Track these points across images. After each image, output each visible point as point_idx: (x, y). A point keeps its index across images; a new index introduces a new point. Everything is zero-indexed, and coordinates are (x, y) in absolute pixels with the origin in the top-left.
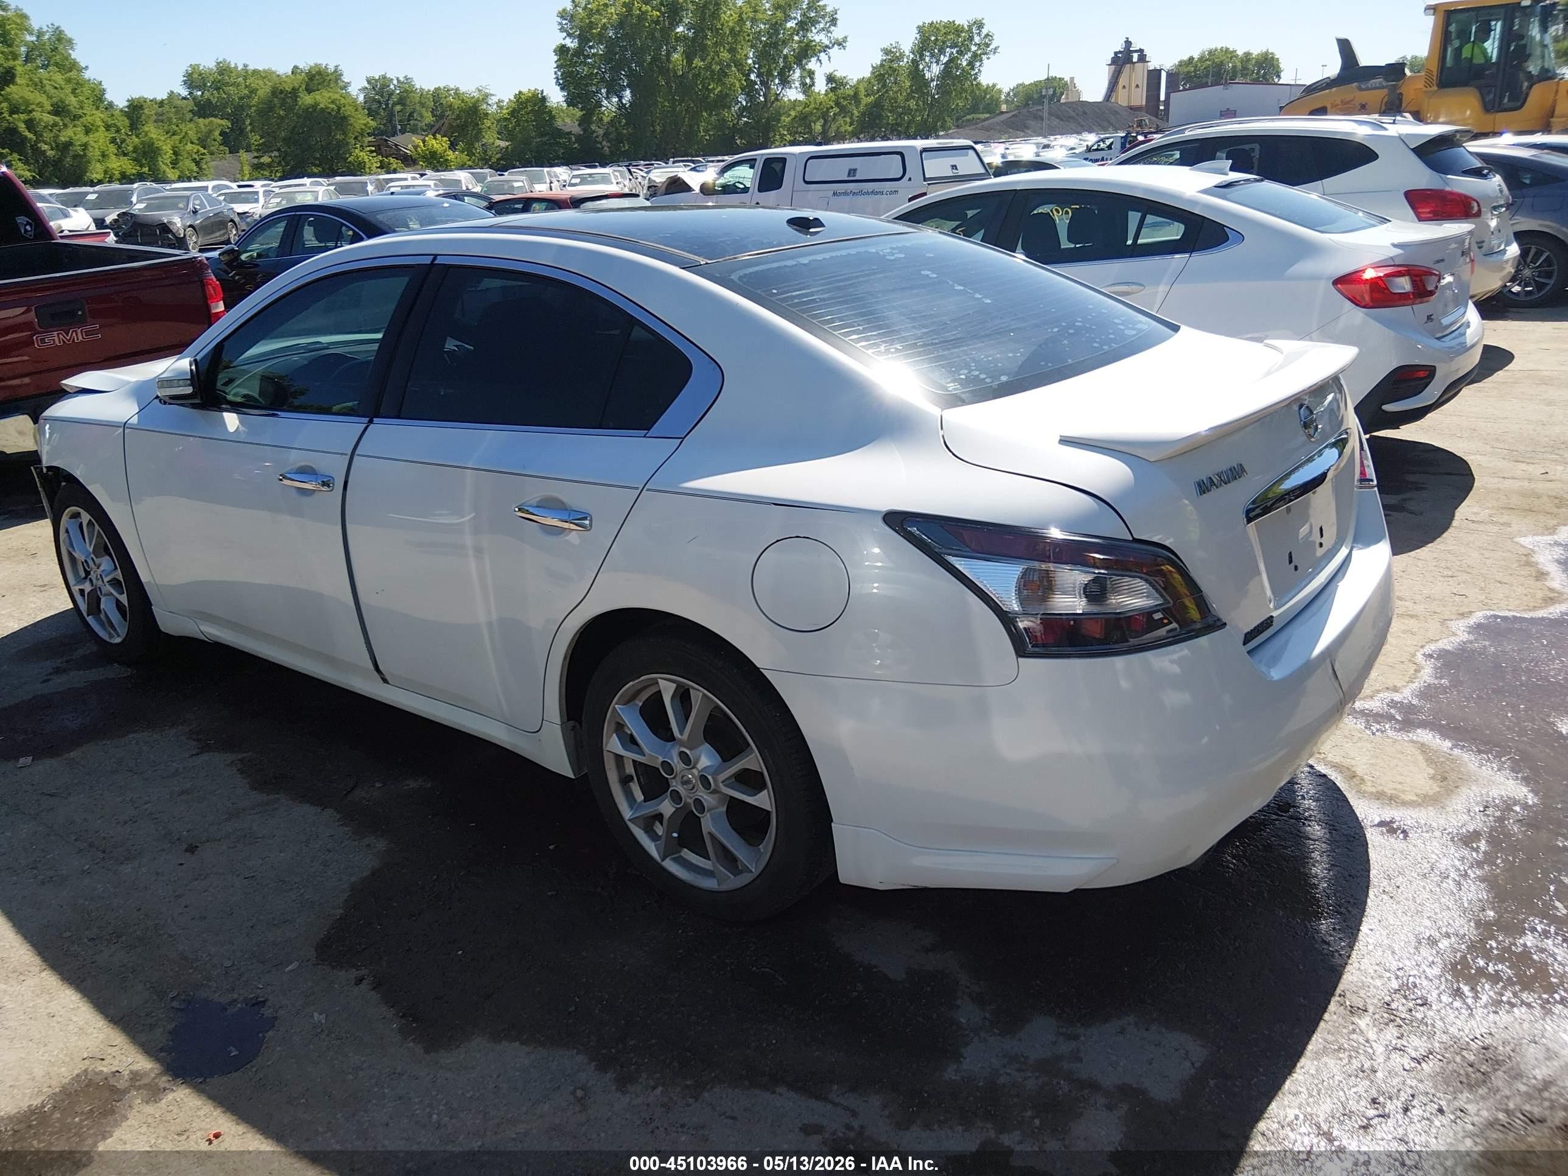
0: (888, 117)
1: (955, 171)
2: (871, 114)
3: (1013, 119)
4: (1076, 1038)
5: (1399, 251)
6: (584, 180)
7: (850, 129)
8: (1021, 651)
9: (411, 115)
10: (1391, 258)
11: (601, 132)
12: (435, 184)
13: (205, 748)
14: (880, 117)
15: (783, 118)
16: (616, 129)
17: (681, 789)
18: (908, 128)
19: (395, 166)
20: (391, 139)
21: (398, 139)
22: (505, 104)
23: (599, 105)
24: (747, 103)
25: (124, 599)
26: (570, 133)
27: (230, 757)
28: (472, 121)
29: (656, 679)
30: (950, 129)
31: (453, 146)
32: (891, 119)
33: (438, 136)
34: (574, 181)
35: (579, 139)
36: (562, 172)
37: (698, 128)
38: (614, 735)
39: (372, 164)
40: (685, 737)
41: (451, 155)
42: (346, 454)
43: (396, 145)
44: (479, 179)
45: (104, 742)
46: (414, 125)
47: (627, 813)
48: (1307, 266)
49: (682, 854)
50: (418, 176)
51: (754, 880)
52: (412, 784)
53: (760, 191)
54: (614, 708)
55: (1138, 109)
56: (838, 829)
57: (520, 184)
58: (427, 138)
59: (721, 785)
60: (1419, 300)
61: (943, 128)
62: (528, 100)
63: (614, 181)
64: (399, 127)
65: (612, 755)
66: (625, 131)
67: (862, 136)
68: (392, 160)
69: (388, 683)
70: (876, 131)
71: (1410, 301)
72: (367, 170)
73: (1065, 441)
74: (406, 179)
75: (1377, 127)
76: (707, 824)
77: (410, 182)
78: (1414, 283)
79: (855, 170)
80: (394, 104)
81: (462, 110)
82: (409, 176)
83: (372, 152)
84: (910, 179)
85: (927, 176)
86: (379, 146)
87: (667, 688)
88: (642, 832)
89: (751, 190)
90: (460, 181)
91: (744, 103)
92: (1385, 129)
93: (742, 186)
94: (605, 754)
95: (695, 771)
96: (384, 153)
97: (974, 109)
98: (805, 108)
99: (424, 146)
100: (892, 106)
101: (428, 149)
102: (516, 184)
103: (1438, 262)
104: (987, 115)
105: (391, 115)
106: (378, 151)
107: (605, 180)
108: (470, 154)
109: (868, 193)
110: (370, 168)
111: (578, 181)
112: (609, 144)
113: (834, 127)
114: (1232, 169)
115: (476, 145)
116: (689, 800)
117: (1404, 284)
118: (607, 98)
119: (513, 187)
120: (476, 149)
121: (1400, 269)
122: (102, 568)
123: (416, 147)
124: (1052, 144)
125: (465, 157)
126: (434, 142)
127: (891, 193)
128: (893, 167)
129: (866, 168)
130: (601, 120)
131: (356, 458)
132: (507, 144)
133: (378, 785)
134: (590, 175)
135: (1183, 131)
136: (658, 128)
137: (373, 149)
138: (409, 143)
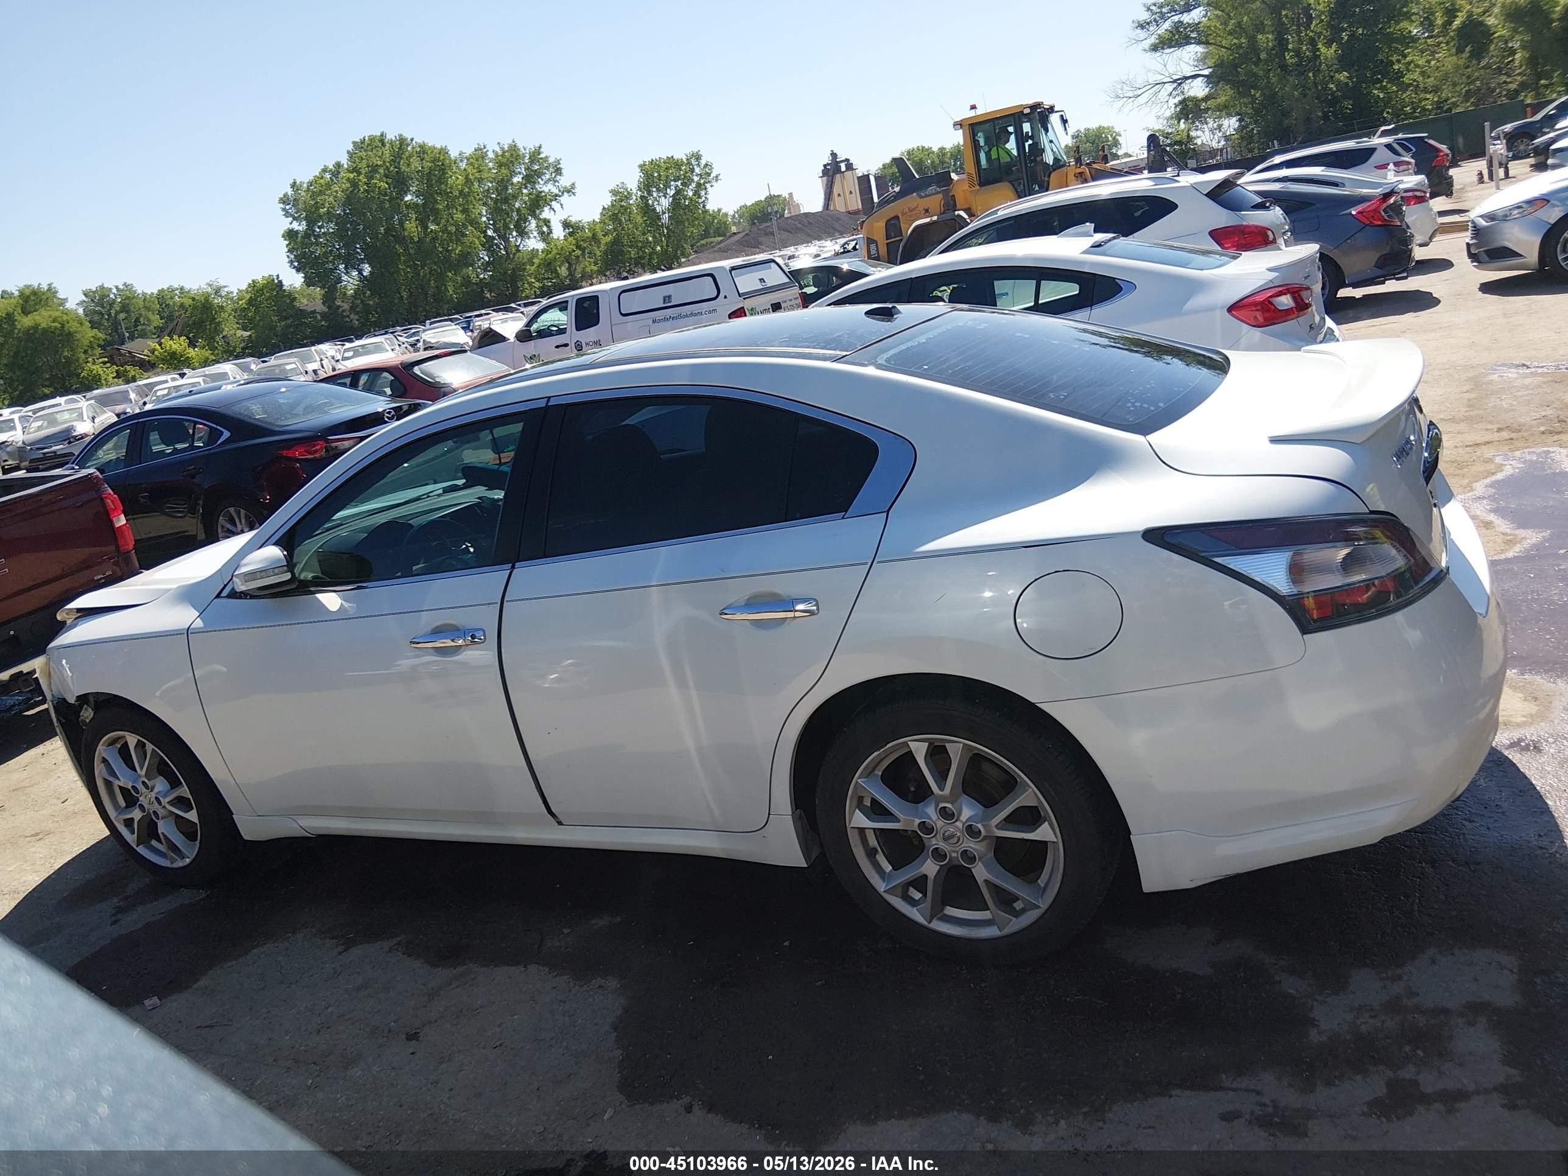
0: (630, 252)
1: (763, 284)
2: (612, 252)
3: (747, 238)
4: (1400, 978)
5: (1275, 274)
6: (357, 353)
7: (595, 268)
8: (1306, 627)
9: (137, 320)
10: (1271, 281)
11: (346, 306)
12: (204, 380)
13: (349, 944)
14: (621, 252)
15: (528, 267)
16: (362, 302)
17: (942, 845)
18: (650, 259)
19: (133, 373)
20: (123, 347)
21: (129, 346)
22: (235, 294)
23: (340, 280)
24: (489, 258)
25: (193, 816)
26: (314, 312)
27: (386, 944)
28: (207, 317)
29: (906, 743)
30: (690, 255)
31: (192, 344)
32: (633, 253)
33: (175, 337)
34: (347, 355)
35: (324, 316)
36: (328, 349)
37: (446, 288)
38: (857, 810)
39: (108, 375)
40: (947, 790)
41: (192, 353)
42: (496, 603)
43: (130, 352)
44: (245, 369)
45: (230, 964)
46: (143, 330)
47: (881, 886)
48: (1199, 301)
49: (946, 912)
50: (177, 376)
51: (1043, 914)
52: (601, 922)
53: (578, 329)
54: (857, 782)
55: (856, 213)
56: (1137, 841)
57: (293, 366)
58: (163, 341)
59: (995, 830)
60: (1301, 313)
61: (683, 255)
62: (264, 286)
63: (388, 348)
64: (127, 335)
65: (856, 830)
66: (371, 303)
67: (608, 273)
68: (128, 368)
69: (563, 825)
70: (621, 267)
71: (1294, 316)
72: (103, 382)
73: (1275, 440)
74: (166, 382)
75: (1171, 181)
76: (980, 872)
77: (171, 384)
78: (1295, 299)
79: (670, 297)
80: (117, 313)
81: (195, 307)
82: (168, 377)
83: (104, 363)
84: (725, 297)
85: (741, 292)
86: (111, 356)
87: (919, 748)
88: (899, 900)
89: (568, 330)
90: (226, 374)
91: (487, 259)
92: (1178, 182)
93: (555, 329)
94: (849, 830)
95: (959, 824)
96: (118, 363)
97: (706, 234)
98: (547, 254)
99: (162, 349)
100: (631, 242)
101: (165, 351)
102: (288, 367)
103: (1306, 278)
104: (721, 238)
105: (116, 325)
106: (112, 361)
107: (378, 348)
108: (213, 349)
109: (686, 316)
110: (106, 379)
111: (351, 354)
112: (356, 317)
113: (579, 269)
114: (1096, 231)
115: (217, 338)
116: (954, 855)
117: (1285, 301)
118: (347, 273)
119: (285, 369)
120: (218, 343)
121: (1281, 289)
122: (156, 790)
123: (153, 351)
124: (797, 254)
125: (207, 353)
126: (171, 342)
127: (710, 312)
128: (706, 288)
129: (679, 294)
130: (345, 294)
131: (505, 604)
132: (249, 333)
133: (566, 931)
134: (363, 346)
135: (996, 212)
136: (405, 294)
137: (106, 359)
138: (144, 347)
